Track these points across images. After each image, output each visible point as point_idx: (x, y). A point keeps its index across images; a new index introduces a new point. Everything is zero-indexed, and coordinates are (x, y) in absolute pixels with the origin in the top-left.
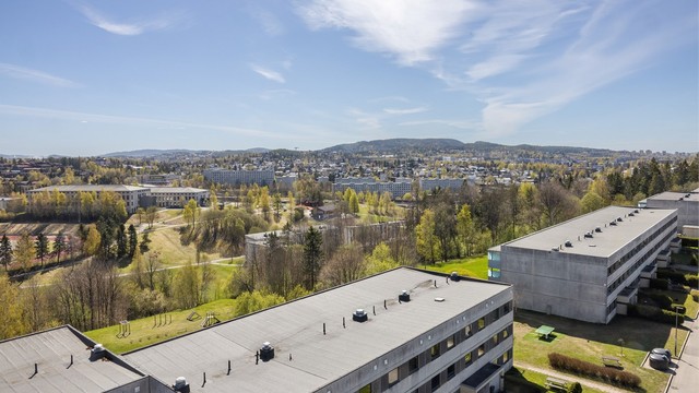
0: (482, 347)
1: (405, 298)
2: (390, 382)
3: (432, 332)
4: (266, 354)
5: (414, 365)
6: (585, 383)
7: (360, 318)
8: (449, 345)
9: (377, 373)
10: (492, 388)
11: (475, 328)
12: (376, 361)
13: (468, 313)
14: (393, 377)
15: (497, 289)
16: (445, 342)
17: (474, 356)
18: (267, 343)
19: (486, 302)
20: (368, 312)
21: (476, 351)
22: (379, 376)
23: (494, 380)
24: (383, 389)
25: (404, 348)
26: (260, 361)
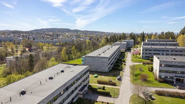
0: (83, 81)
1: (62, 71)
2: (62, 94)
3: (71, 79)
4: (23, 93)
5: (67, 89)
6: (106, 86)
7: (51, 78)
8: (75, 82)
9: (58, 92)
10: (85, 91)
11: (81, 77)
12: (58, 89)
13: (79, 73)
14: (62, 93)
15: (86, 67)
16: (74, 81)
17: (81, 84)
18: (23, 90)
19: (83, 70)
20: (53, 76)
21: (81, 82)
22: (59, 93)
23: (86, 89)
24: (60, 96)
25: (65, 85)
26: (21, 95)
